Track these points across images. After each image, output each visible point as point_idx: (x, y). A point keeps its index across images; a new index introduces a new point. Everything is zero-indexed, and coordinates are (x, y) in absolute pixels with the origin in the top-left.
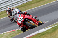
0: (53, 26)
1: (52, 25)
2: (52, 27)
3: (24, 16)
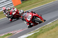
0: (35, 32)
1: (33, 31)
2: (33, 33)
3: (32, 14)
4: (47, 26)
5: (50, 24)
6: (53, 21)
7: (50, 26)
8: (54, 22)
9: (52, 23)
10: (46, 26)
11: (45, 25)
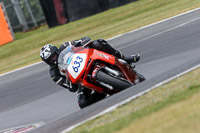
4: (103, 119)
5: (111, 112)
6: (123, 102)
7: (112, 121)
8: (124, 105)
9: (119, 107)
10: (97, 118)
11: (94, 117)
